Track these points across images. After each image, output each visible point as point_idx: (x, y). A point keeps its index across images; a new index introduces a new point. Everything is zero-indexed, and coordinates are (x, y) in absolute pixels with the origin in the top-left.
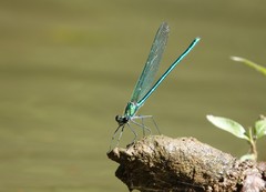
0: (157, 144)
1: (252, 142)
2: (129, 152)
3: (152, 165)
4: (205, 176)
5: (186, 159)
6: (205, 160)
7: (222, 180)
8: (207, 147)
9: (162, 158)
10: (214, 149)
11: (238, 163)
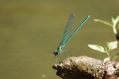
0: (71, 61)
1: (107, 53)
2: (61, 65)
3: (70, 69)
4: (92, 70)
5: (84, 65)
6: (91, 64)
7: (98, 71)
8: (91, 58)
9: (74, 66)
10: (94, 59)
11: (104, 63)
